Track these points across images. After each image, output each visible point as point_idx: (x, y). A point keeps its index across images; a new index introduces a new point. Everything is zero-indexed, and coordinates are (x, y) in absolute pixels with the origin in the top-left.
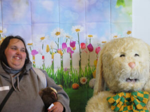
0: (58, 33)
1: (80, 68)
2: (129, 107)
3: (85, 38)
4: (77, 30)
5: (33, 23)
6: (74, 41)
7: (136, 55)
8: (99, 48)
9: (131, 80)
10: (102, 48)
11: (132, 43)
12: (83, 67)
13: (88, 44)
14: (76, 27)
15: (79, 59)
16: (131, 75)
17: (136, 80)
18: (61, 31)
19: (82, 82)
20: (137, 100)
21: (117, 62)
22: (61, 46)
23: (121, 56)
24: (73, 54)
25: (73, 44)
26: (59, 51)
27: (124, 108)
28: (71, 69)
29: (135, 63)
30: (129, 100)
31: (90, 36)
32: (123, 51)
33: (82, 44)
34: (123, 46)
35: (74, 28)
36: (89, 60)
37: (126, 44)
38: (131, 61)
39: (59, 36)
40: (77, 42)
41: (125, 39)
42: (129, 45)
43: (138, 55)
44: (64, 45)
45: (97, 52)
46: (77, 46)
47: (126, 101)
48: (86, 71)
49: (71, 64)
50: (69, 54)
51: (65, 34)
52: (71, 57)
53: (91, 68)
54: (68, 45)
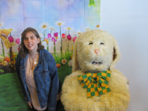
0: (44, 27)
1: (62, 53)
2: (95, 85)
3: (65, 30)
4: (59, 24)
5: (25, 18)
6: (57, 32)
7: (102, 43)
8: (76, 37)
9: (96, 63)
10: (77, 37)
11: (99, 35)
12: (63, 51)
13: (68, 34)
14: (59, 22)
15: (61, 46)
16: (96, 59)
17: (100, 63)
18: (47, 24)
19: (63, 63)
20: (102, 80)
21: (86, 49)
22: (46, 36)
23: (90, 44)
24: (56, 42)
25: (56, 35)
26: (45, 40)
27: (92, 85)
28: (55, 53)
29: (99, 50)
30: (95, 79)
31: (69, 29)
32: (91, 40)
33: (63, 35)
34: (92, 36)
35: (57, 22)
36: (68, 46)
37: (94, 35)
38: (97, 48)
39: (45, 29)
40: (59, 33)
41: (94, 31)
42: (97, 36)
43: (103, 44)
44: (49, 35)
45: (74, 41)
46: (59, 36)
47: (93, 80)
48: (66, 54)
49: (55, 49)
50: (53, 42)
51: (50, 27)
52: (54, 44)
53: (70, 52)
54: (53, 36)
